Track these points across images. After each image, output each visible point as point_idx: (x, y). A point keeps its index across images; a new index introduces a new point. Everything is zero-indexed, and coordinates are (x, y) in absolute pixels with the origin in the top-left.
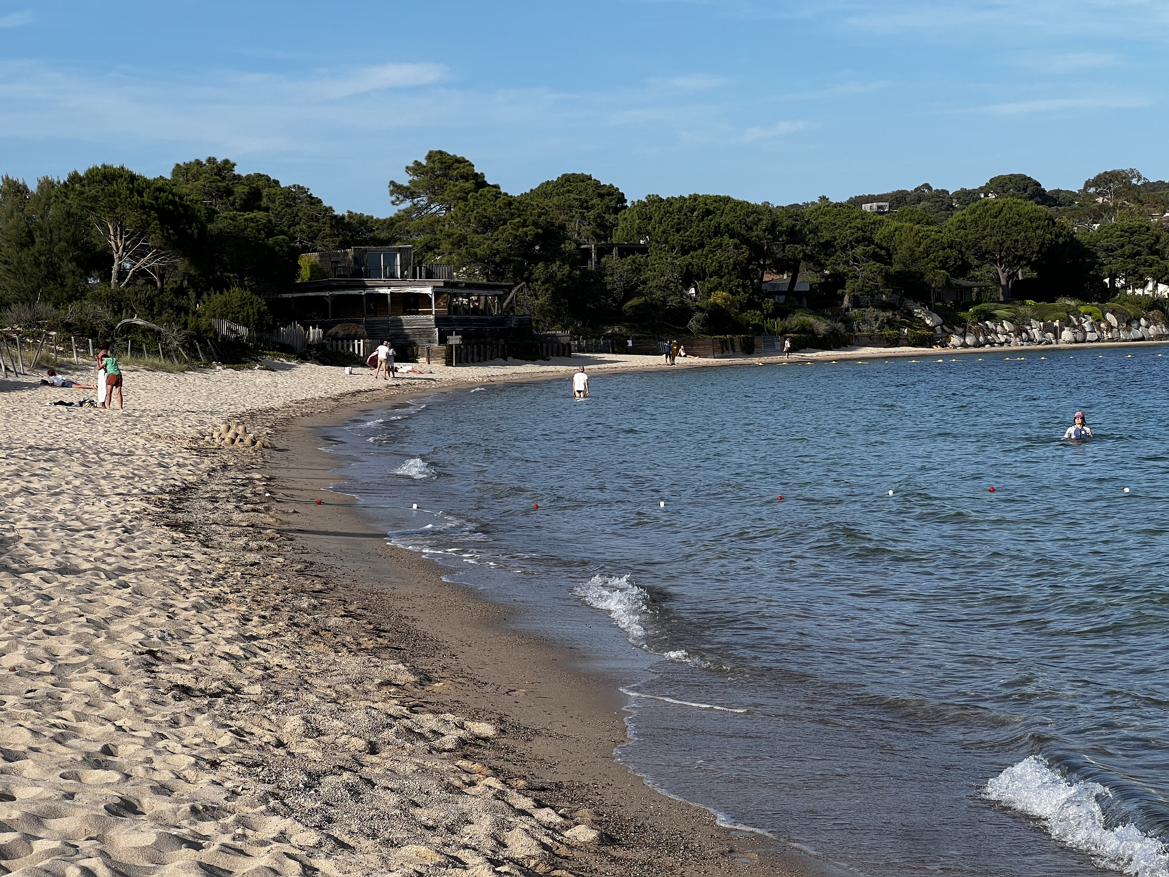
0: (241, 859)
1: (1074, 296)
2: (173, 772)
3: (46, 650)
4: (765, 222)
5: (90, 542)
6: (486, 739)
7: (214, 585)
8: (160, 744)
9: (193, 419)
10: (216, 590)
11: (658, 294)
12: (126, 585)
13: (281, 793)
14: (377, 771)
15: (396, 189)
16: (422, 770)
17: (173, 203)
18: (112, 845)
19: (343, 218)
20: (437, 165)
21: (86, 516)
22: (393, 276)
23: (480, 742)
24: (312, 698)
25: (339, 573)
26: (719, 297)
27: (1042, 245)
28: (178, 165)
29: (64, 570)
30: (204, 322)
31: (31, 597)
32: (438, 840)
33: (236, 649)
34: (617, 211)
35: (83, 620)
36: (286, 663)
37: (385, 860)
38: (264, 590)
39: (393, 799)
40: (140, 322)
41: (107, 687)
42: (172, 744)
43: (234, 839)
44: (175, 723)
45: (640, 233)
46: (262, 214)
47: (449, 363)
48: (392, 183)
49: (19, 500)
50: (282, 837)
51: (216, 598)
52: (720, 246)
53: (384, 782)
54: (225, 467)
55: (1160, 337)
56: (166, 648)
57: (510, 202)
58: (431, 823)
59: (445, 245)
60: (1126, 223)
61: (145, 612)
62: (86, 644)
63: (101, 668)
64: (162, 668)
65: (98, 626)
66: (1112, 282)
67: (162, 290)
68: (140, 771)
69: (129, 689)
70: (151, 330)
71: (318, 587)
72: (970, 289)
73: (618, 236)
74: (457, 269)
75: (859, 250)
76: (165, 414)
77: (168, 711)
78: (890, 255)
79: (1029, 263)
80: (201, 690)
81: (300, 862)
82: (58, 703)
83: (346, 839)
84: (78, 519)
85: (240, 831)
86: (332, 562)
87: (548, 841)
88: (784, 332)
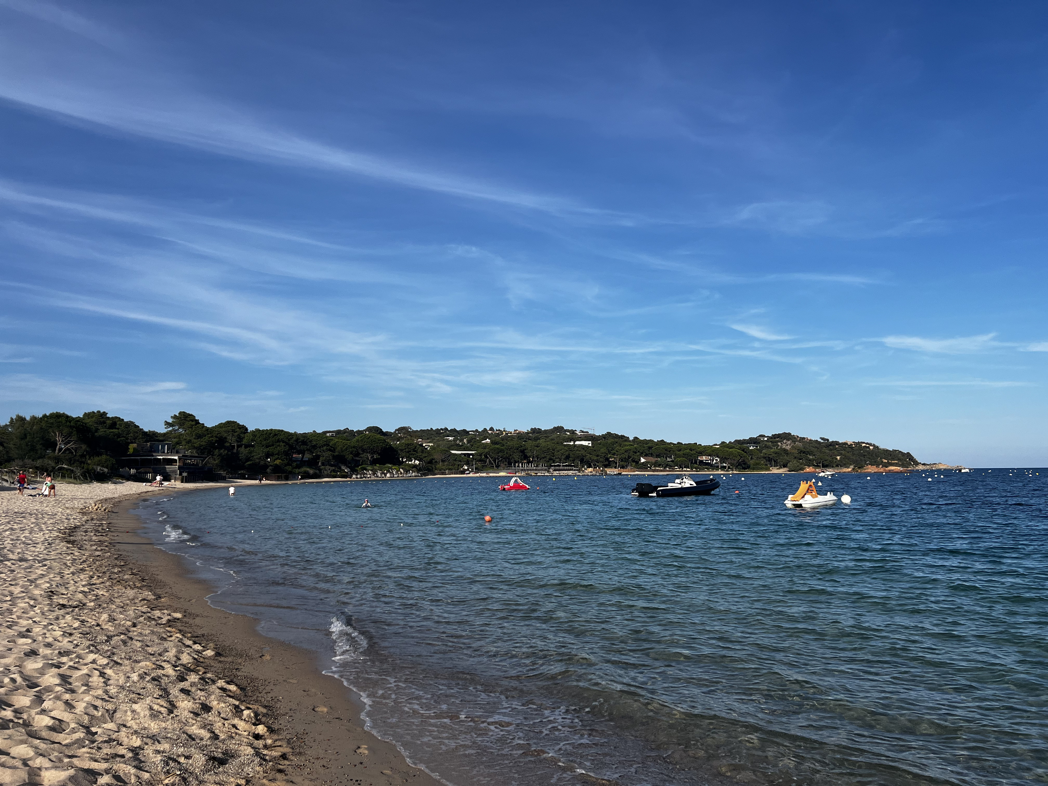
0: (77, 671)
1: (391, 464)
2: (53, 638)
3: (9, 592)
4: (295, 438)
5: (33, 549)
6: (178, 619)
7: (81, 565)
8: (50, 627)
9: (82, 501)
10: (81, 566)
11: (257, 461)
12: (45, 565)
13: (96, 644)
14: (135, 633)
15: (167, 423)
16: (153, 632)
17: (82, 426)
18: (24, 669)
19: (147, 432)
20: (182, 416)
21: (34, 539)
22: (164, 452)
23: (176, 620)
24: (114, 607)
25: (131, 558)
26: (278, 462)
27: (382, 448)
28: (85, 413)
29: (21, 560)
30: (90, 467)
31: (6, 571)
32: (154, 659)
33: (86, 589)
34: (245, 433)
35: (26, 579)
36: (105, 594)
37: (133, 668)
38: (101, 566)
39: (139, 644)
40: (66, 467)
41: (32, 606)
42: (55, 627)
43: (74, 663)
44: (57, 618)
45: (253, 441)
46: (116, 430)
47: (182, 482)
48: (166, 421)
49: (8, 533)
50: (94, 662)
51: (81, 570)
52: (279, 445)
53: (136, 638)
54: (92, 519)
55: (415, 476)
56: (57, 589)
57: (208, 429)
58: (153, 652)
59: (184, 443)
60: (407, 442)
61: (52, 576)
62: (26, 589)
63: (30, 598)
64: (55, 597)
65: (31, 581)
66: (402, 460)
67: (76, 455)
68: (40, 638)
69: (41, 606)
70: (70, 469)
71: (122, 564)
72: (359, 460)
73: (245, 441)
74: (187, 451)
75: (325, 448)
76: (73, 499)
77: (55, 614)
78: (335, 450)
79: (378, 453)
80: (70, 605)
81: (99, 671)
82: (10, 612)
83: (119, 661)
84: (31, 540)
85: (77, 660)
86: (129, 554)
87: (196, 657)
88: (299, 474)
